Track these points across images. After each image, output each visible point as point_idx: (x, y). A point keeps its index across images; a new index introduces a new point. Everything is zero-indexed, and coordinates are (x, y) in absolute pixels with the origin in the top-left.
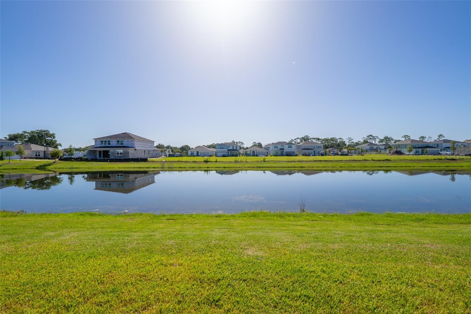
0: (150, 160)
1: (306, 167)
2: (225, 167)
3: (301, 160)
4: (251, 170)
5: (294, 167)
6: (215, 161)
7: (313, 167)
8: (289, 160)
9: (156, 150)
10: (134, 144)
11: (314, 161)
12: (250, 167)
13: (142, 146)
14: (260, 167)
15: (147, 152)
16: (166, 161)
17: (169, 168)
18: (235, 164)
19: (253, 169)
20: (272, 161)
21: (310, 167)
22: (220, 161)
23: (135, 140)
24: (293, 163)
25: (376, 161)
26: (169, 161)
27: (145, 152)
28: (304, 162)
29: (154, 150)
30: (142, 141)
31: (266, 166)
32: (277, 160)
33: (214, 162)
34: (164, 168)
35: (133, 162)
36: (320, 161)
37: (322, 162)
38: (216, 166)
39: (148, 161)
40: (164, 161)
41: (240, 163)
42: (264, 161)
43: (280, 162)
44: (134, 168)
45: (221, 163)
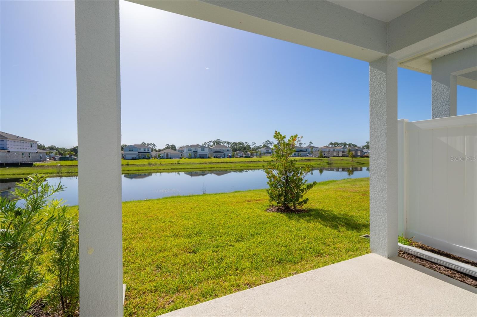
0: (37, 165)
1: (215, 168)
2: (138, 170)
3: (211, 162)
4: (166, 172)
5: (205, 168)
6: (127, 164)
7: (221, 167)
8: (201, 162)
9: (41, 153)
10: (7, 145)
11: (222, 162)
12: (164, 169)
13: (19, 147)
14: (174, 169)
15: (26, 155)
16: (61, 166)
17: (69, 172)
18: (149, 167)
19: (167, 170)
20: (186, 163)
21: (218, 168)
22: (132, 164)
23: (7, 140)
24: (205, 164)
25: (266, 161)
26: (66, 166)
27: (23, 154)
28: (214, 164)
29: (37, 153)
30: (19, 141)
31: (180, 168)
32: (190, 162)
33: (125, 165)
34: (60, 173)
35: (9, 167)
36: (227, 162)
37: (228, 163)
38: (128, 169)
39: (34, 166)
40: (59, 165)
41: (154, 166)
42: (179, 163)
43: (193, 164)
44: (14, 174)
45: (134, 165)
